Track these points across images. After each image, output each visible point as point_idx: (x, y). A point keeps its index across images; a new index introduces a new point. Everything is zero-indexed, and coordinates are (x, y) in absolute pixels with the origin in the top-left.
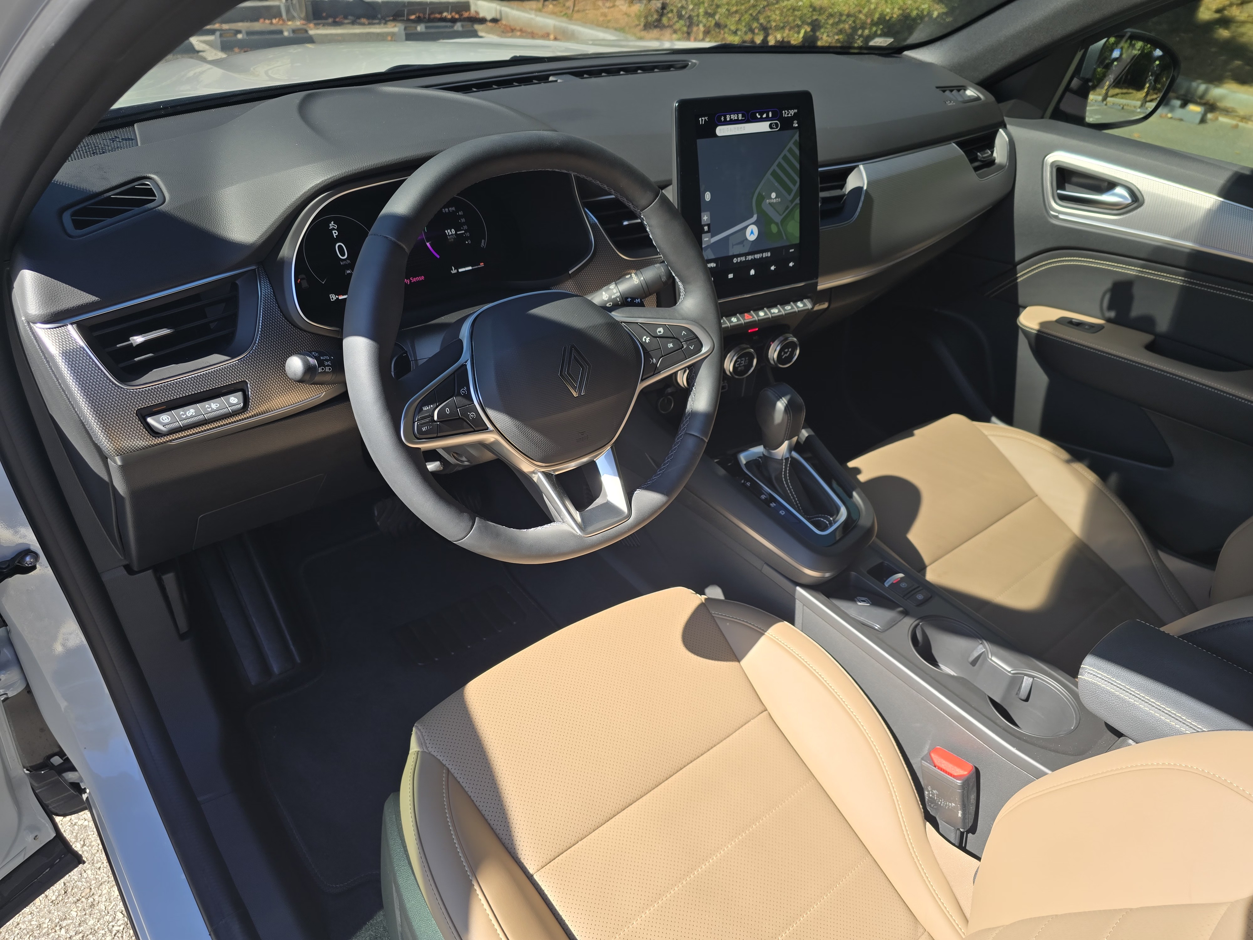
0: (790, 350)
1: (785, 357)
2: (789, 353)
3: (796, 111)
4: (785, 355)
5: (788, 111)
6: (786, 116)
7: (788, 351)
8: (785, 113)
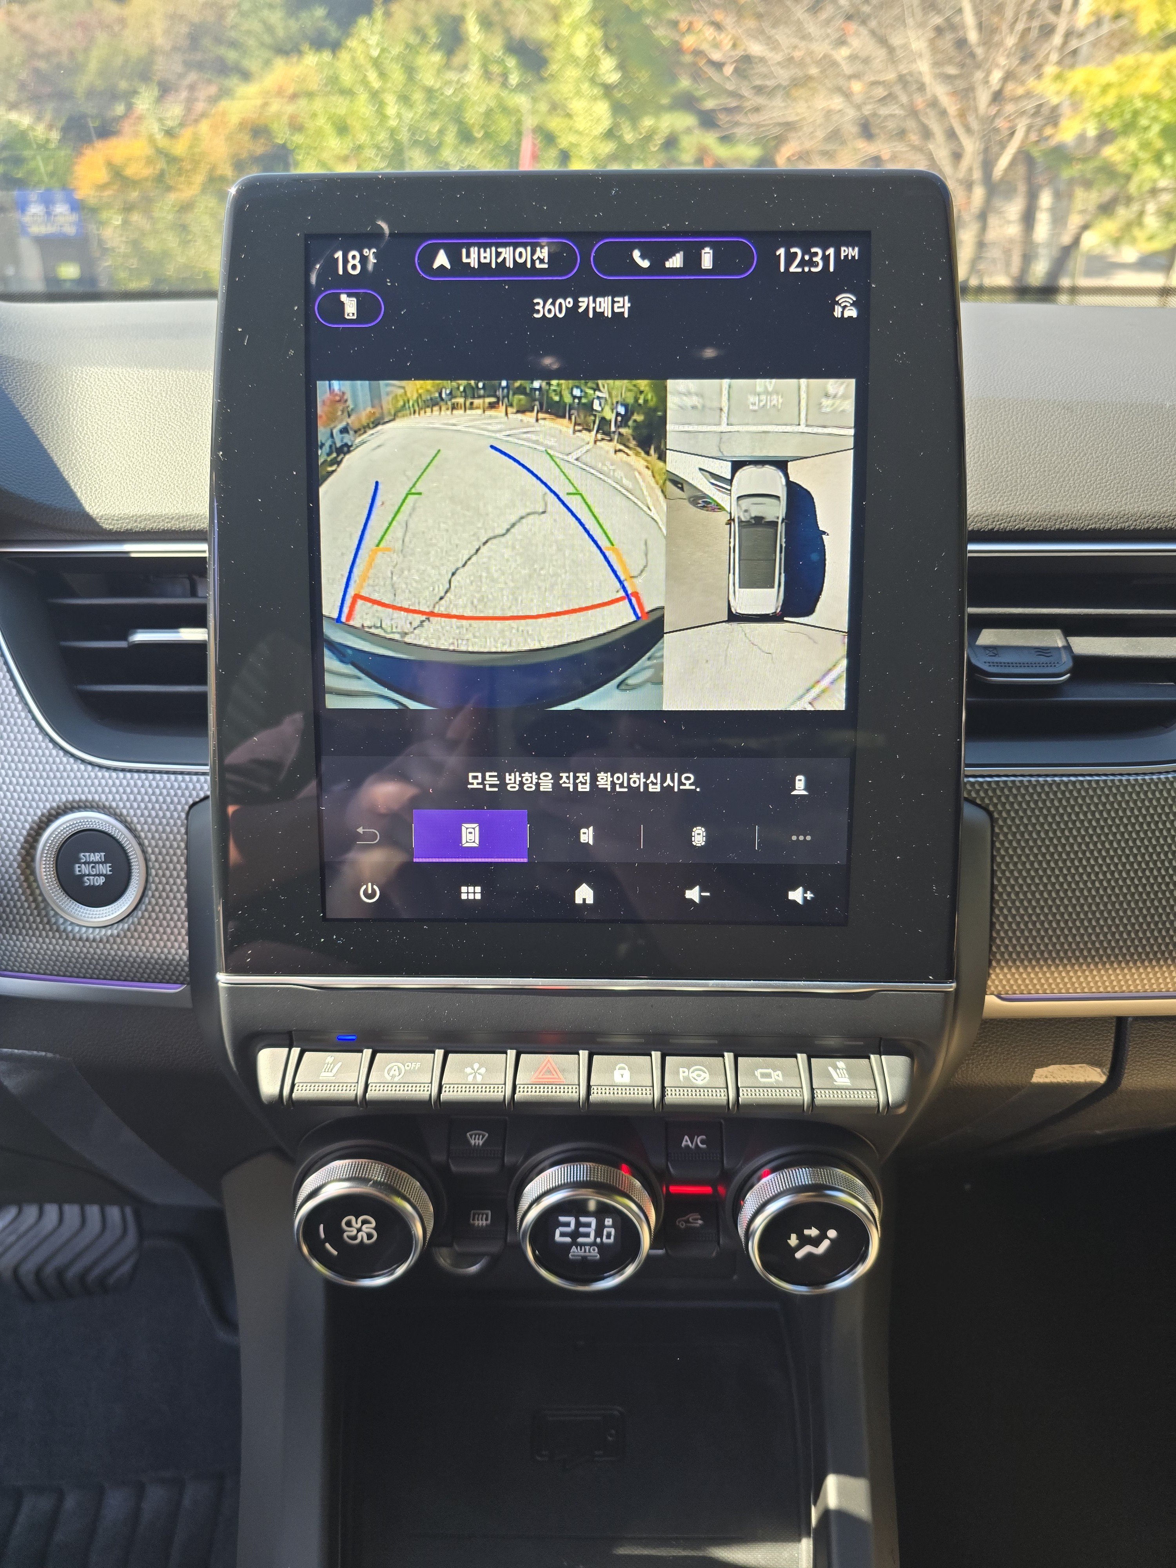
0: (832, 1234)
1: (810, 1255)
2: (826, 1244)
3: (851, 252)
4: (808, 1249)
5: (806, 251)
6: (793, 269)
7: (823, 1236)
8: (791, 257)
